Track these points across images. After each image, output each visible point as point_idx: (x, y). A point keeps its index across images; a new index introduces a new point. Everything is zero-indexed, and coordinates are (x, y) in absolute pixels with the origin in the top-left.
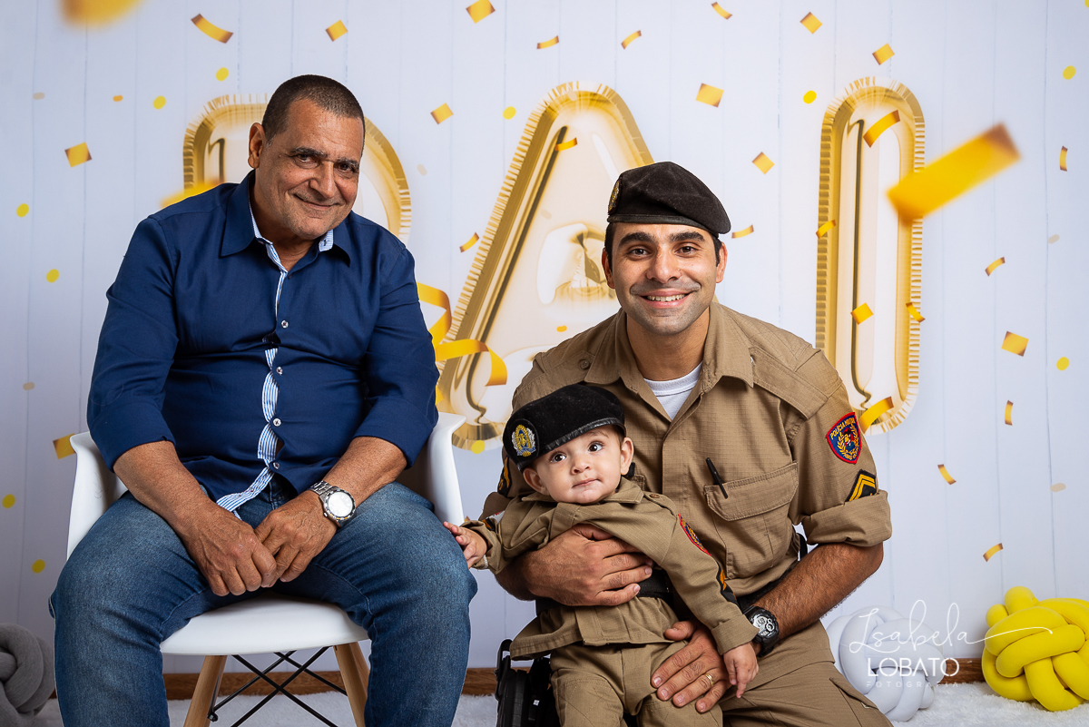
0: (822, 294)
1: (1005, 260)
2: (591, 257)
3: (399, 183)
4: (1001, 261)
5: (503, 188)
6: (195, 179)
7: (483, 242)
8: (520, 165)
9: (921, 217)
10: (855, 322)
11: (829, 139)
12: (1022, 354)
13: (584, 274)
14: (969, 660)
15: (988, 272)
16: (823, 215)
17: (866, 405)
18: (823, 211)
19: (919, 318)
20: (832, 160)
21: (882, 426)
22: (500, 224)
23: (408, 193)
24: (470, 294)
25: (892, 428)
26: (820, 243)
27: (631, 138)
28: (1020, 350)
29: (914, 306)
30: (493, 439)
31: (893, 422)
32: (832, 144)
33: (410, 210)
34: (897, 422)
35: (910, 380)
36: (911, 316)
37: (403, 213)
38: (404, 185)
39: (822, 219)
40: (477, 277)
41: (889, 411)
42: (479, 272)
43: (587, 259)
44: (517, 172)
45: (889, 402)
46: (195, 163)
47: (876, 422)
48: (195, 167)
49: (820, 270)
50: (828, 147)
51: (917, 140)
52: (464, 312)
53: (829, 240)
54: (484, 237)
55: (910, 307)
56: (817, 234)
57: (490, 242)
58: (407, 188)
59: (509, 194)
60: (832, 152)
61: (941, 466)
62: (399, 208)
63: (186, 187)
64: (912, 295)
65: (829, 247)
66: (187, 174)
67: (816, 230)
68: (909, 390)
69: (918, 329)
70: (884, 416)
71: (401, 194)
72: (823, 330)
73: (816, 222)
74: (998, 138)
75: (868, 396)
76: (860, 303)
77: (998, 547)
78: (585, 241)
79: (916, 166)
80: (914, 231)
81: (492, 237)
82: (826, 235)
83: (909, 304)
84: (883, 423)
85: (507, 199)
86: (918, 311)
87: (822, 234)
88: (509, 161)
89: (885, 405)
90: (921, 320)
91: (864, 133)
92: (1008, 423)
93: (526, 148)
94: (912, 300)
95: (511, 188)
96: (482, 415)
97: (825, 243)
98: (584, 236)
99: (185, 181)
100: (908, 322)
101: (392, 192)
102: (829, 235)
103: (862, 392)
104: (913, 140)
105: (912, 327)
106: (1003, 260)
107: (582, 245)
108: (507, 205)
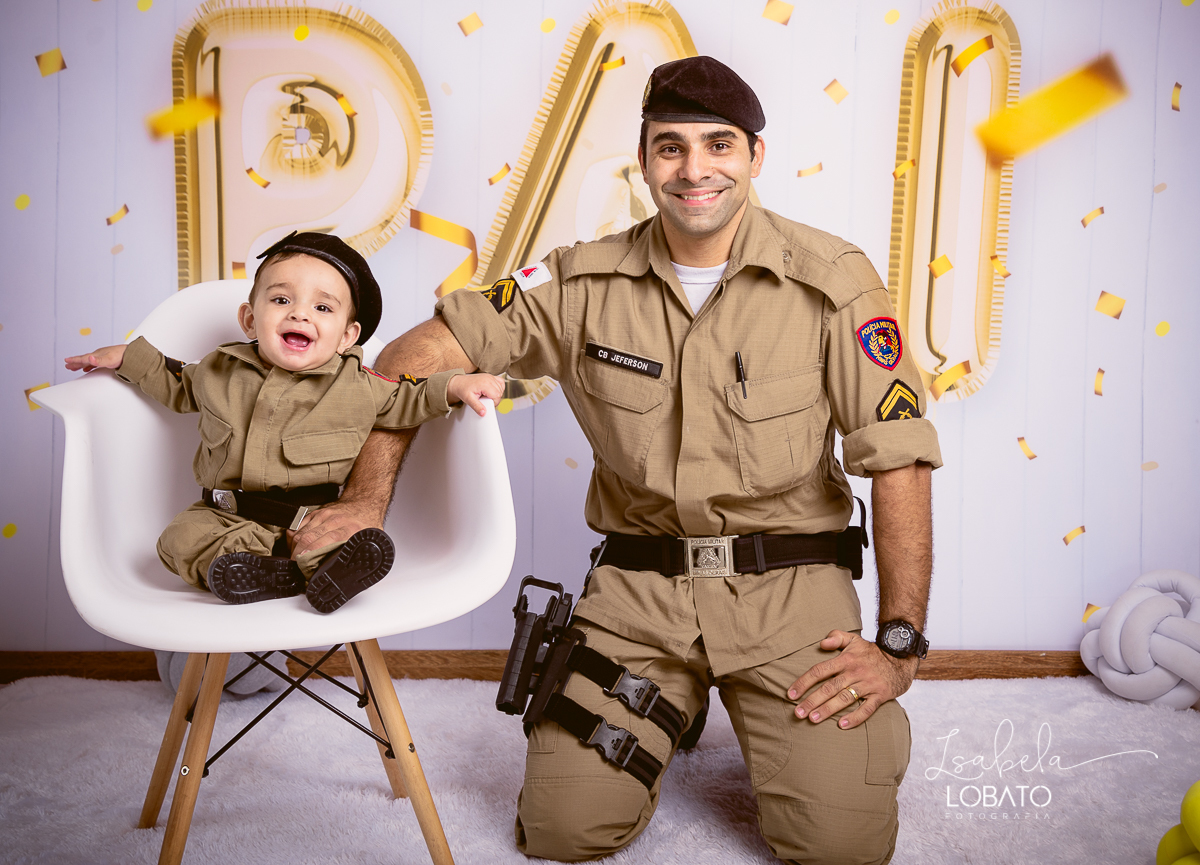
0: (896, 243)
1: (1105, 210)
2: (636, 194)
3: (420, 103)
4: (1099, 211)
5: (539, 113)
6: (186, 93)
7: (515, 174)
8: (559, 86)
9: (1012, 159)
10: (932, 276)
11: (912, 66)
12: (1118, 316)
13: (629, 213)
14: (1042, 652)
15: (1084, 223)
16: (901, 153)
17: (940, 370)
18: (902, 148)
19: (1005, 272)
20: (914, 90)
21: (957, 393)
22: (535, 154)
23: (430, 116)
24: (500, 234)
25: (968, 395)
26: (896, 185)
28: (1116, 312)
29: (999, 259)
30: (522, 398)
31: (970, 389)
32: (915, 71)
33: (431, 135)
34: (973, 388)
35: (991, 342)
36: (996, 271)
37: (424, 139)
38: (425, 106)
39: (901, 158)
40: (507, 214)
41: (967, 376)
42: (510, 208)
43: (632, 197)
44: (556, 94)
45: (966, 366)
46: (185, 74)
47: (950, 388)
48: (185, 80)
49: (895, 216)
50: (910, 75)
51: (1012, 69)
52: (491, 254)
53: (907, 181)
54: (517, 168)
55: (995, 261)
56: (894, 174)
57: (524, 175)
58: (429, 109)
59: (545, 119)
60: (915, 81)
61: (1021, 439)
62: (420, 133)
63: (175, 102)
64: (998, 247)
65: (907, 190)
66: (176, 87)
67: (893, 170)
68: (990, 354)
69: (1003, 286)
70: (960, 382)
71: (422, 116)
72: (896, 284)
73: (894, 160)
74: (1104, 70)
75: (943, 360)
76: (939, 253)
77: (1081, 530)
78: (631, 176)
79: (1009, 100)
80: (1003, 174)
81: (526, 168)
82: (903, 176)
83: (994, 258)
84: (958, 390)
85: (543, 126)
86: (1004, 264)
87: (899, 175)
88: (547, 82)
89: (962, 370)
90: (1007, 275)
91: (952, 60)
92: (1098, 393)
93: (567, 67)
94: (997, 253)
95: (548, 113)
97: (902, 185)
98: (630, 170)
99: (174, 95)
100: (992, 277)
101: (412, 114)
102: (908, 176)
103: (937, 355)
104: (1007, 70)
105: (995, 283)
106: (1102, 210)
107: (628, 180)
108: (543, 132)
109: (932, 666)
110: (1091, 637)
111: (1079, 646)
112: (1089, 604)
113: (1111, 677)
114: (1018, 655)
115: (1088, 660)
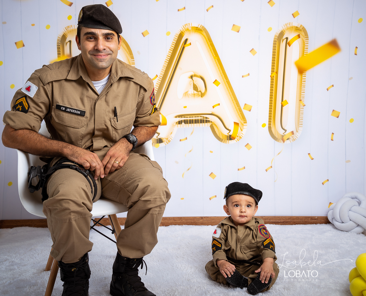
0: (272, 97)
1: (334, 86)
2: (195, 83)
3: (131, 57)
4: (332, 86)
5: (166, 59)
6: (61, 54)
7: (159, 78)
8: (172, 52)
9: (306, 71)
10: (282, 106)
11: (276, 44)
12: (338, 117)
13: (193, 89)
14: (316, 217)
15: (327, 90)
17: (285, 134)
18: (273, 69)
20: (276, 51)
21: (290, 141)
22: (165, 72)
23: (134, 61)
25: (293, 141)
26: (271, 79)
27: (209, 43)
28: (337, 116)
29: (302, 101)
30: (162, 143)
31: (294, 139)
32: (277, 46)
34: (295, 139)
35: (300, 125)
36: (301, 104)
38: (132, 58)
39: (273, 71)
41: (293, 135)
42: (158, 88)
44: (171, 54)
45: (293, 133)
46: (61, 49)
47: (288, 139)
48: (61, 50)
49: (271, 88)
51: (306, 44)
53: (274, 78)
54: (160, 76)
55: (301, 101)
56: (270, 76)
57: (162, 78)
58: (134, 59)
59: (168, 61)
60: (277, 48)
61: (309, 154)
63: (58, 57)
64: (302, 97)
65: (274, 81)
66: (58, 52)
68: (299, 129)
69: (303, 109)
70: (291, 137)
71: (132, 61)
72: (271, 109)
73: (270, 72)
74: (334, 44)
75: (286, 131)
76: (284, 99)
77: (327, 181)
79: (305, 53)
80: (303, 76)
81: (162, 76)
82: (273, 77)
83: (300, 100)
84: (290, 139)
85: (167, 63)
86: (303, 102)
87: (272, 76)
88: (168, 50)
89: (291, 134)
90: (304, 106)
91: (288, 42)
92: (332, 140)
93: (174, 46)
94: (302, 99)
95: (169, 60)
96: (159, 135)
97: (273, 79)
98: (193, 76)
99: (58, 55)
100: (300, 106)
101: (128, 60)
103: (284, 129)
104: (304, 44)
105: (301, 108)
106: (333, 86)
107: (192, 79)
108: (167, 65)
109: (283, 221)
110: (330, 212)
111: (327, 215)
112: (330, 203)
113: (337, 224)
114: (309, 217)
115: (330, 219)
